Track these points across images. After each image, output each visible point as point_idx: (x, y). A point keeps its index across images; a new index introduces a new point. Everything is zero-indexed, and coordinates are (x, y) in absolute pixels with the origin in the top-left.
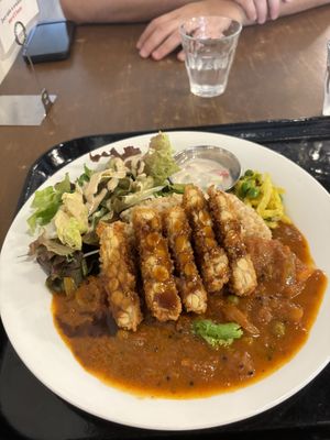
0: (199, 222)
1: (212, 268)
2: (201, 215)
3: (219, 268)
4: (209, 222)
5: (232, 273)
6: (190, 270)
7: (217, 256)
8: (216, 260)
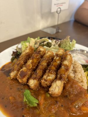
0: (55, 60)
1: (46, 76)
2: (58, 58)
3: (49, 78)
4: (58, 62)
5: (52, 83)
6: (39, 72)
7: (52, 74)
8: (50, 75)
